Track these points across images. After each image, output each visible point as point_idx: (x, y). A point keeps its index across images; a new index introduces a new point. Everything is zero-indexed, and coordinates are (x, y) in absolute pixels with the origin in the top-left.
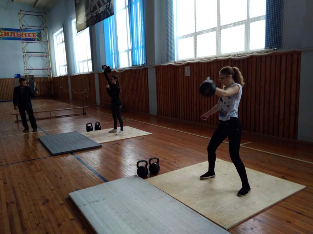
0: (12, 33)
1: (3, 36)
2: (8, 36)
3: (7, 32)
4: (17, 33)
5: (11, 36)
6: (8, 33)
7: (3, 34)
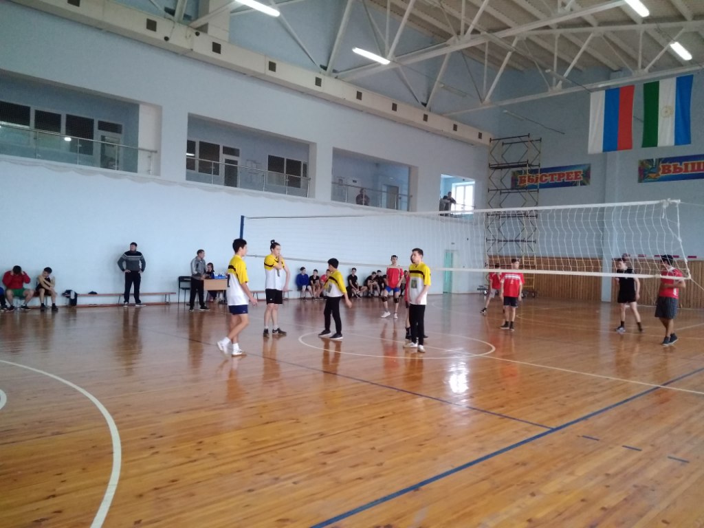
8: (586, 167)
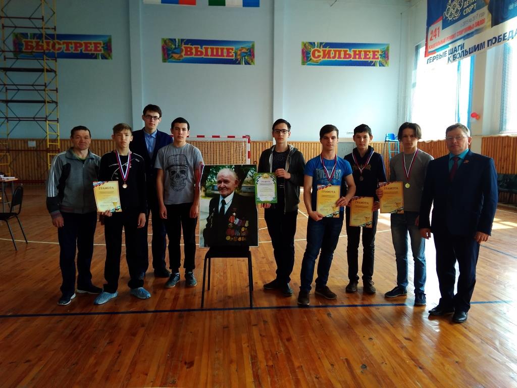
0: (335, 51)
1: (321, 58)
2: (329, 57)
3: (327, 49)
4: (345, 52)
5: (334, 57)
6: (329, 51)
7: (321, 54)
8: (107, 39)
